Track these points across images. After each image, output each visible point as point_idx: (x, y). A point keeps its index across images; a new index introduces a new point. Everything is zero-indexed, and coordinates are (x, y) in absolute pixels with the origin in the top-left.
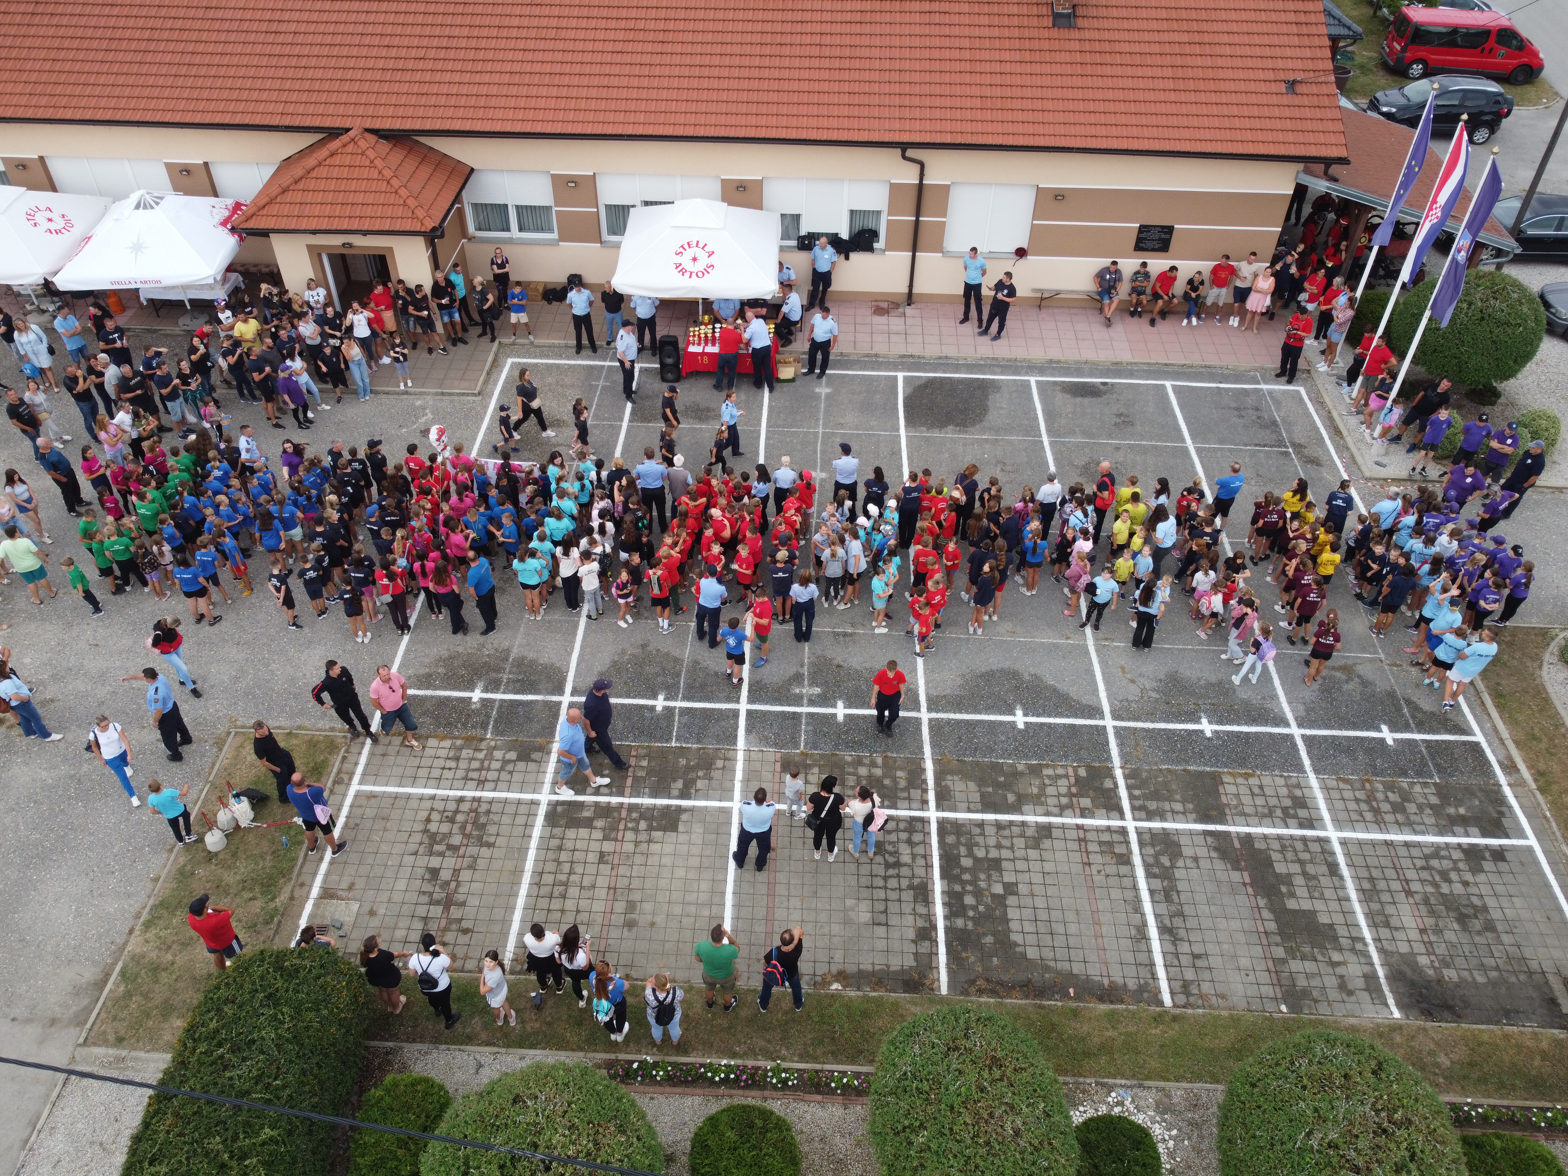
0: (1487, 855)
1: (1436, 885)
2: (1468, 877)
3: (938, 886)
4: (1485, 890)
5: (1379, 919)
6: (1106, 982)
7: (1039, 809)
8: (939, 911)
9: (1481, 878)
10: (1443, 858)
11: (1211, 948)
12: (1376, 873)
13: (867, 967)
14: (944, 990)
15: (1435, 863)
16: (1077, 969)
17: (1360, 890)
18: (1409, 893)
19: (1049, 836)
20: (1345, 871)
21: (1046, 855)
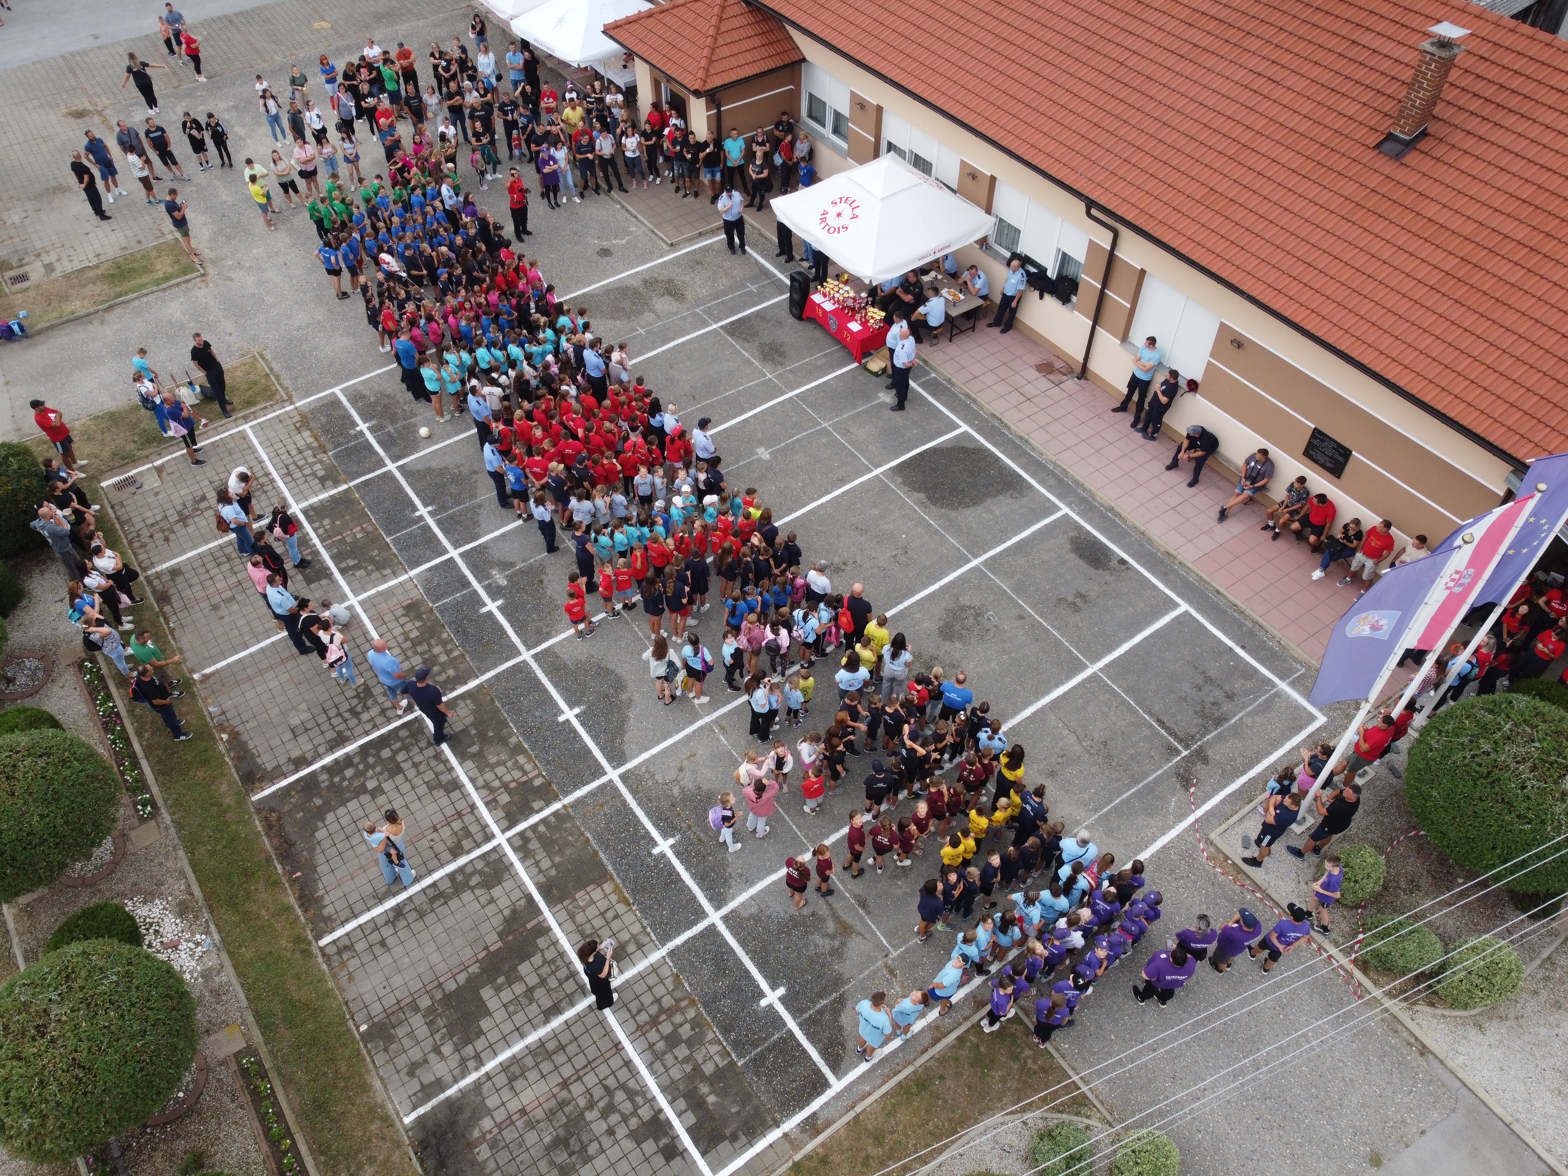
0: (665, 1141)
1: (591, 1105)
2: (621, 1132)
3: (350, 748)
4: (614, 1153)
5: (516, 1070)
6: (320, 893)
7: (475, 773)
8: (328, 760)
9: (629, 1145)
10: (633, 1101)
11: (398, 951)
12: (572, 1049)
13: (251, 745)
14: (254, 798)
15: (620, 1096)
16: (322, 869)
17: (542, 1043)
18: (565, 1084)
19: (448, 792)
20: (557, 1022)
21: (427, 799)
